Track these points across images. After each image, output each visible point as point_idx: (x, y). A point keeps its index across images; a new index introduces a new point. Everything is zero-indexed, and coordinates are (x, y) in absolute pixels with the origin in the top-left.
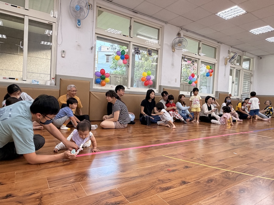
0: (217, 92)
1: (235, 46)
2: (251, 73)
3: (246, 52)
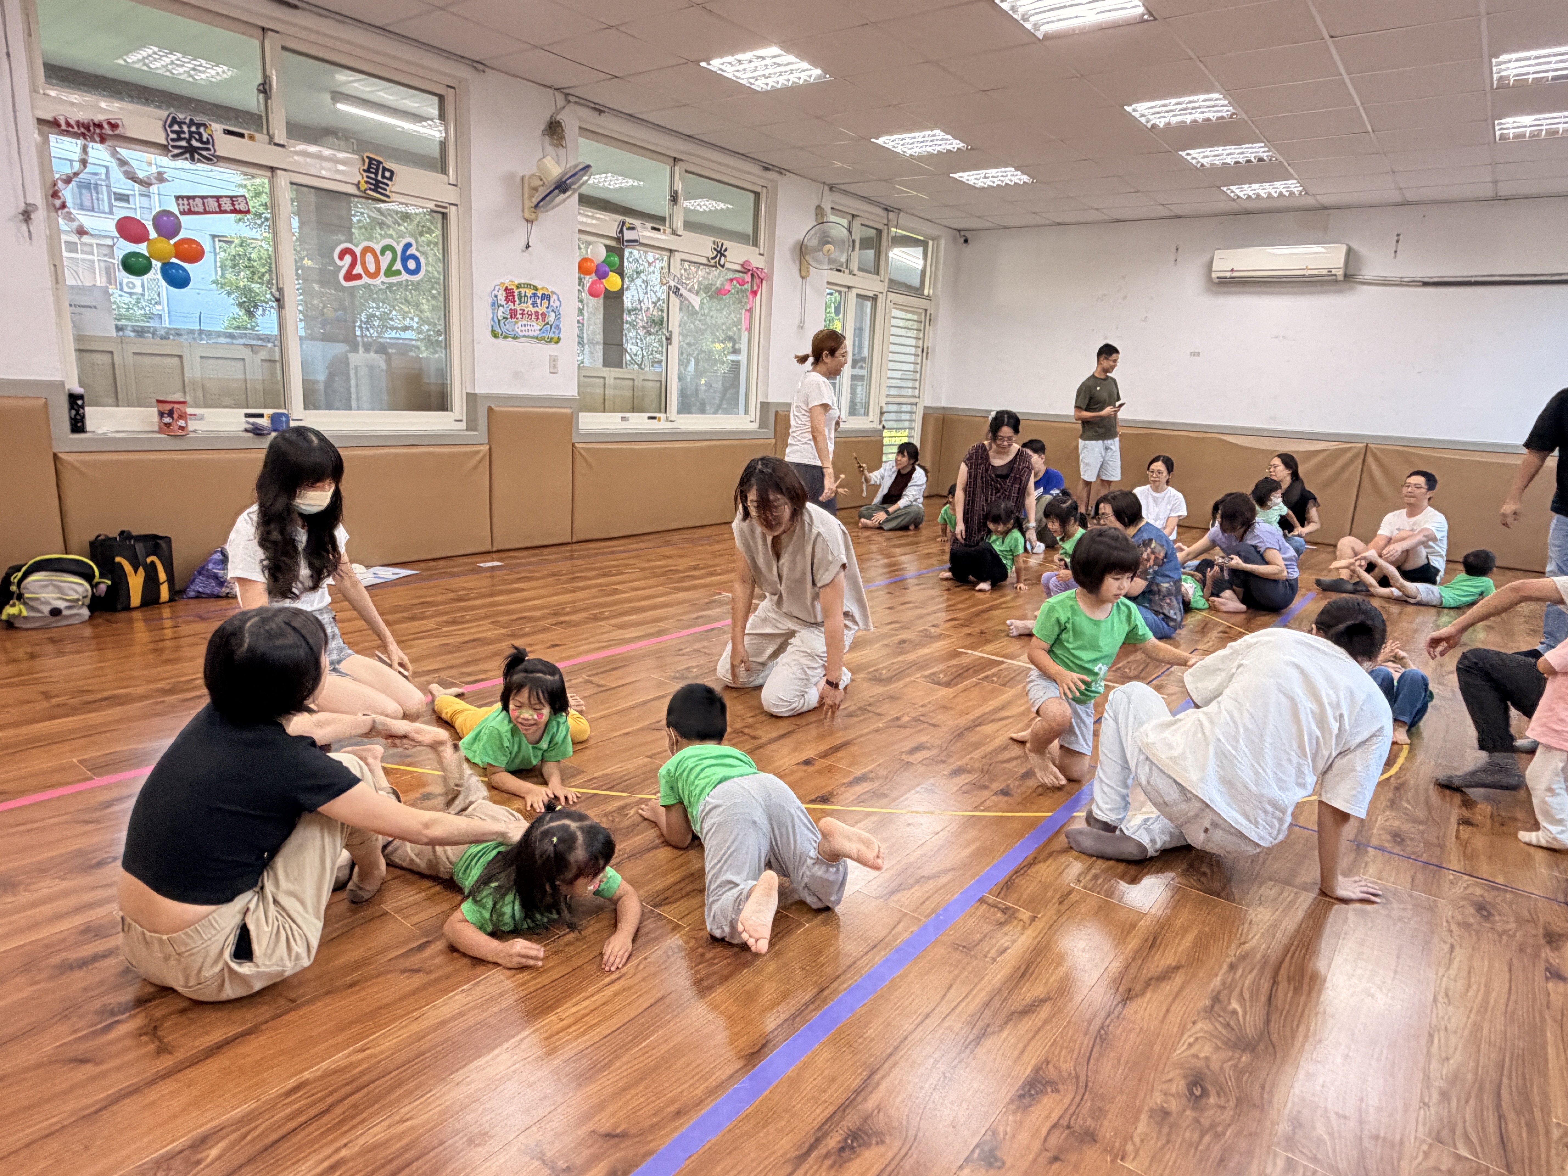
0: (765, 406)
1: (848, 187)
2: (926, 310)
3: (902, 214)
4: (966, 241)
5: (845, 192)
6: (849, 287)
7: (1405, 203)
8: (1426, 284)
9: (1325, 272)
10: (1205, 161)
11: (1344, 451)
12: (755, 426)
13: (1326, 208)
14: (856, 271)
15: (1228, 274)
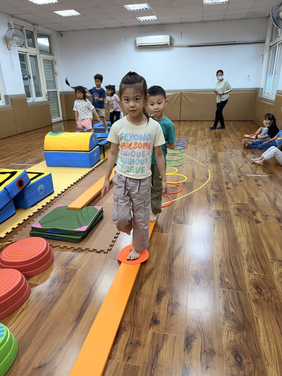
0: (6, 97)
1: (18, 16)
2: (53, 59)
3: (39, 26)
4: (62, 35)
5: (17, 18)
6: (26, 53)
7: (182, 23)
8: (189, 46)
9: (165, 44)
10: (131, 9)
11: (176, 94)
12: (4, 104)
13: (163, 24)
14: (27, 47)
15: (141, 45)
